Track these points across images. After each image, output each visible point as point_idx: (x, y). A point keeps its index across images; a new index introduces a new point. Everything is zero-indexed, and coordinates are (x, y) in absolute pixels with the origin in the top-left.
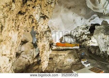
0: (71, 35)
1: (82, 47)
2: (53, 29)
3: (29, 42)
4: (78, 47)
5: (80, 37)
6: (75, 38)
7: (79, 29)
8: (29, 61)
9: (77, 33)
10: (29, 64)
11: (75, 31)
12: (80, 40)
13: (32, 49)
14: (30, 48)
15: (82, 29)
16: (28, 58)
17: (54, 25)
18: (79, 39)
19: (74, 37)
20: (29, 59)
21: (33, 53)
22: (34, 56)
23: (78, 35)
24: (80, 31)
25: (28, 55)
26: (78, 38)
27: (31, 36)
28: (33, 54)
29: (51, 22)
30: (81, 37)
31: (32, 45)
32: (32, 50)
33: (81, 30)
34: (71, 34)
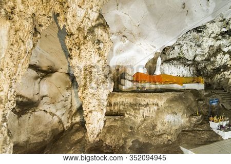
0: (181, 58)
1: (215, 87)
2: (124, 36)
3: (61, 70)
4: (200, 87)
5: (208, 60)
6: (192, 65)
7: (205, 39)
8: (60, 122)
9: (199, 51)
10: (60, 129)
11: (193, 44)
12: (209, 68)
13: (68, 89)
14: (63, 87)
15: (215, 38)
16: (58, 113)
17: (126, 25)
18: (205, 67)
19: (189, 63)
20: (60, 116)
21: (70, 100)
22: (72, 109)
23: (203, 55)
24: (208, 42)
25: (59, 105)
26: (203, 65)
27: (65, 56)
28: (71, 104)
29: (117, 16)
30: (212, 59)
31: (68, 79)
32: (67, 93)
33: (211, 42)
34: (181, 55)
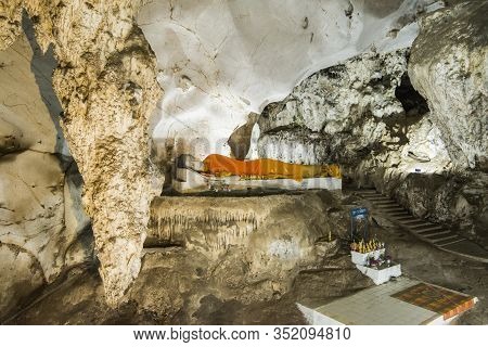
0: (297, 126)
1: (359, 184)
2: (185, 77)
3: (38, 147)
5: (347, 132)
6: (316, 142)
7: (344, 91)
8: (36, 265)
9: (331, 114)
10: (36, 282)
11: (322, 100)
12: (350, 148)
13: (54, 189)
14: (43, 185)
15: (360, 90)
16: (31, 246)
17: (190, 53)
18: (343, 145)
19: (312, 136)
20: (35, 253)
21: (59, 215)
22: (65, 234)
23: (339, 123)
24: (348, 98)
25: (33, 228)
26: (338, 142)
27: (48, 115)
28: (63, 222)
29: (170, 32)
30: (355, 131)
31: (56, 167)
32: (55, 199)
33: (354, 98)
34: (299, 121)
